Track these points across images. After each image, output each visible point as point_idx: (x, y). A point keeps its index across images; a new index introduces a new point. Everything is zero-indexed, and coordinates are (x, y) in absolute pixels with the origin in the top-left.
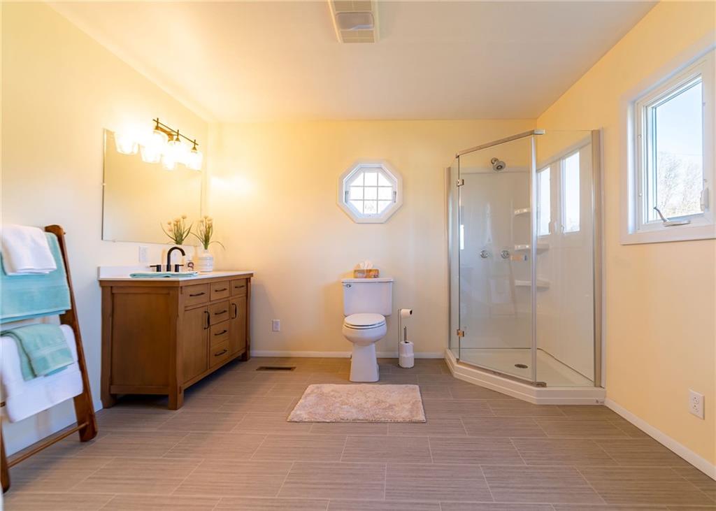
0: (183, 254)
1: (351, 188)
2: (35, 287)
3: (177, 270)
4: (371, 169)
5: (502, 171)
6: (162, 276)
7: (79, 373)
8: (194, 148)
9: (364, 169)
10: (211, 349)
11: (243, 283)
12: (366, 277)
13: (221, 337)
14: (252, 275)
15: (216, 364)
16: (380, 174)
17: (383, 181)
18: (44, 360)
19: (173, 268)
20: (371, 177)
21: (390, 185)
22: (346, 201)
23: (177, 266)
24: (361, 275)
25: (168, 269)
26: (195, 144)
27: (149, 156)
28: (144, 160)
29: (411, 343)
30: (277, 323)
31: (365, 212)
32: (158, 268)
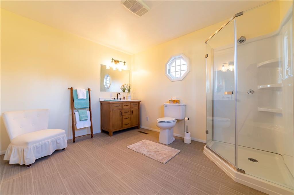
0: (120, 95)
1: (171, 68)
2: (83, 102)
3: (120, 100)
4: (178, 58)
5: (244, 43)
6: (116, 101)
7: (90, 122)
8: (125, 64)
9: (175, 59)
10: (123, 122)
11: (137, 104)
12: (173, 103)
13: (127, 120)
14: (140, 101)
15: (125, 127)
16: (182, 60)
17: (183, 62)
18: (82, 117)
19: (119, 99)
20: (178, 62)
21: (186, 63)
22: (169, 73)
23: (120, 98)
24: (171, 102)
25: (117, 99)
26: (125, 63)
27: (114, 69)
28: (113, 70)
29: (189, 133)
30: (147, 118)
31: (176, 77)
32: (114, 99)
